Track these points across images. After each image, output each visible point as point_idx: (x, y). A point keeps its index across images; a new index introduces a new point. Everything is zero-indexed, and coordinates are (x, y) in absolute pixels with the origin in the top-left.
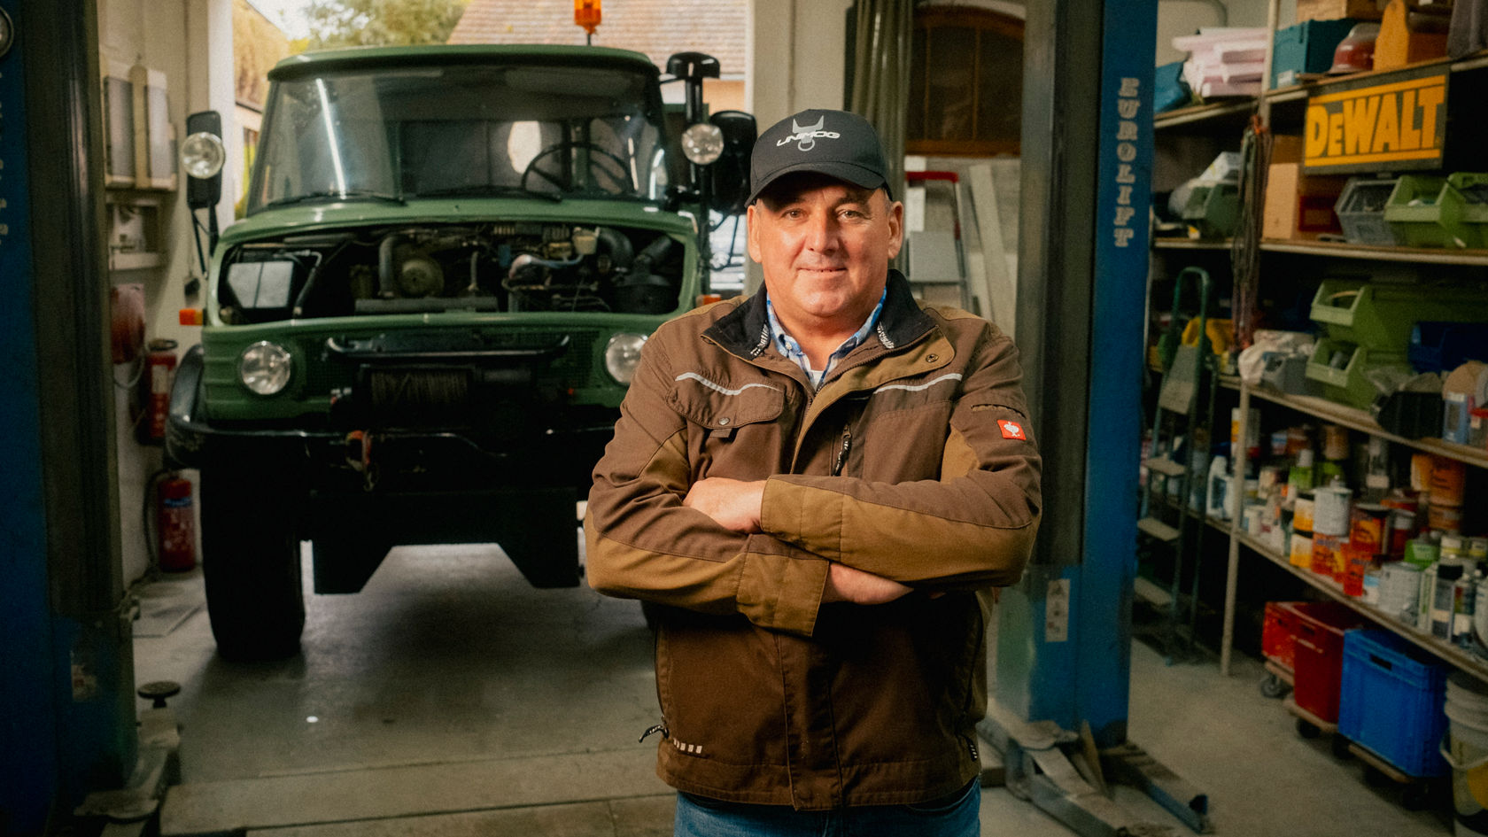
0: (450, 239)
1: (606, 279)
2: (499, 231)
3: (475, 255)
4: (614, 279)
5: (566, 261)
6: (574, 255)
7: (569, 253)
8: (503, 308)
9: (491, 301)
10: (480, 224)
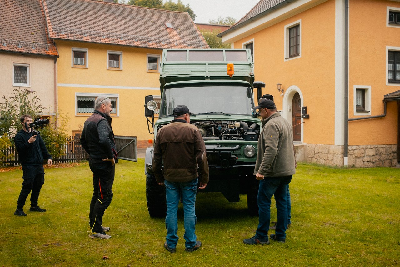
0: (207, 124)
1: (242, 133)
2: (218, 122)
3: (213, 127)
4: (245, 133)
5: (233, 129)
6: (235, 128)
7: (234, 127)
8: (221, 139)
9: (218, 138)
10: (214, 120)
